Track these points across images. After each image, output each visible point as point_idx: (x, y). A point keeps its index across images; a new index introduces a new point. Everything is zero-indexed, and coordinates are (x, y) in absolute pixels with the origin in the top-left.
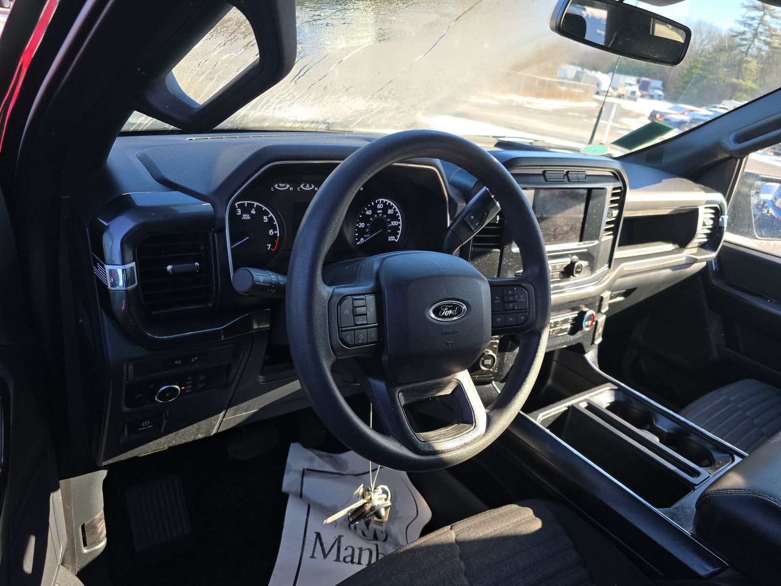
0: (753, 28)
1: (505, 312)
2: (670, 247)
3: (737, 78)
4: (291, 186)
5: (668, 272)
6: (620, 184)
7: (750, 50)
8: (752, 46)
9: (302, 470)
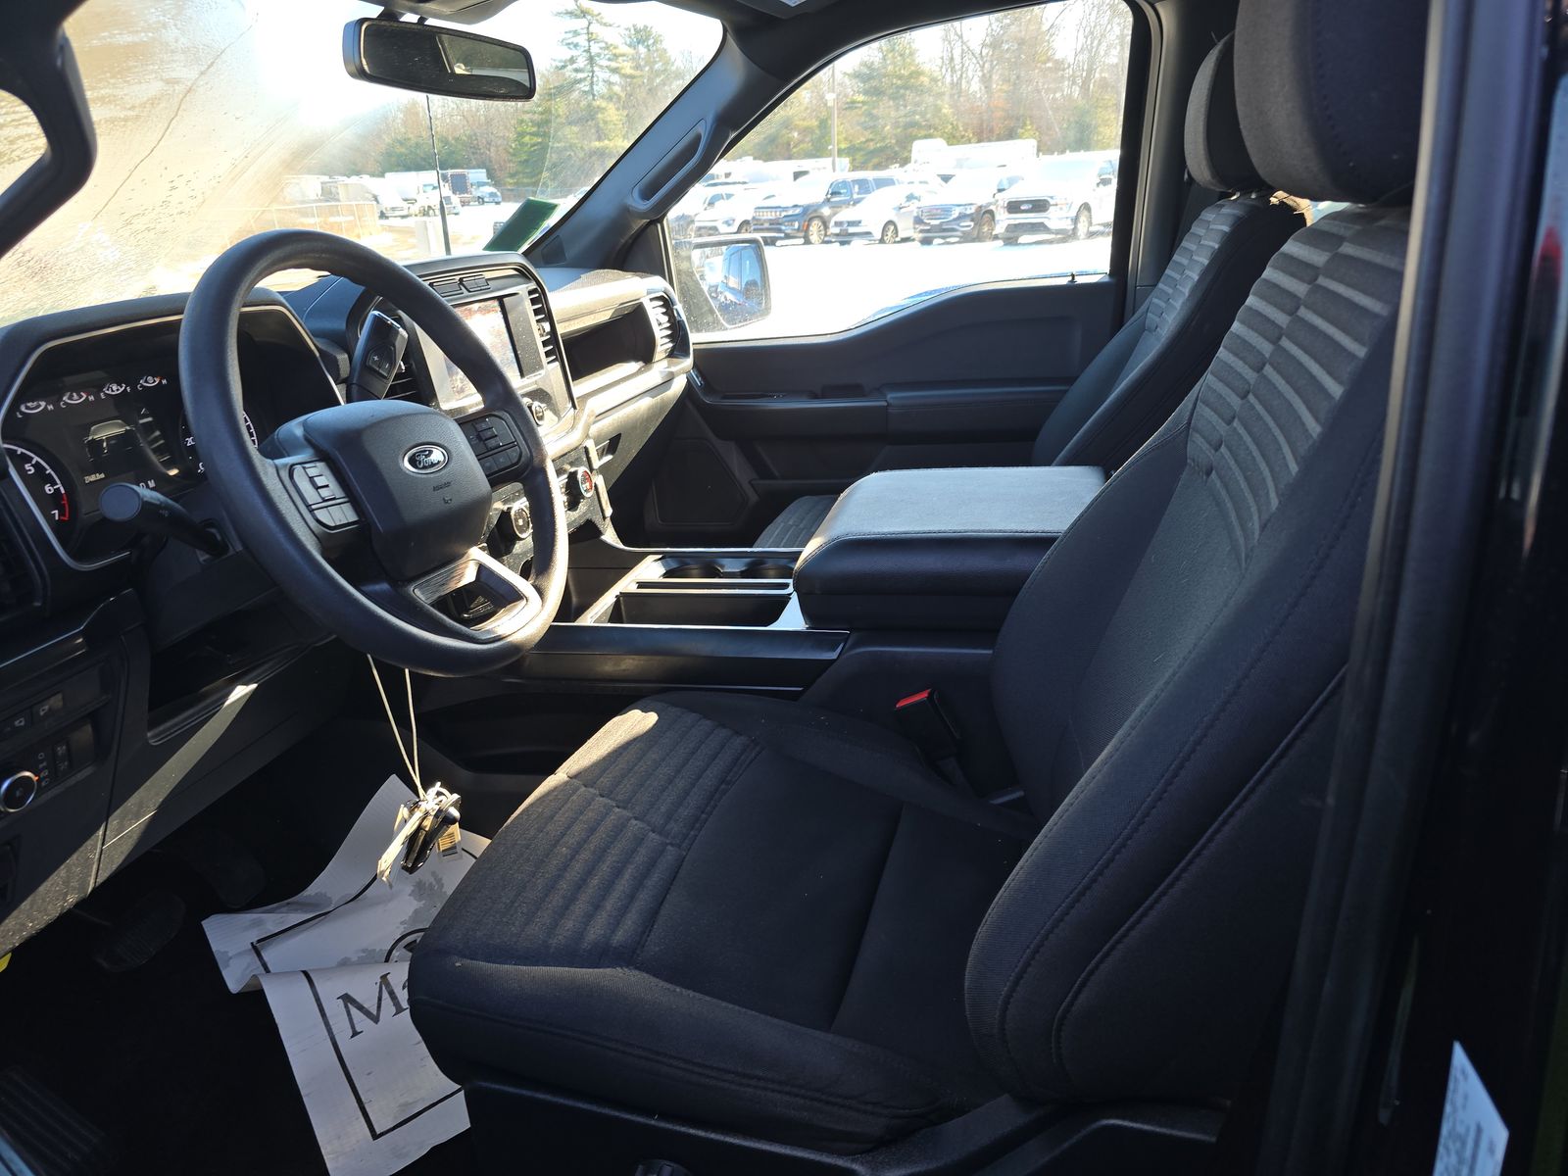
0: (583, 49)
1: (491, 453)
2: (633, 366)
3: (599, 139)
4: (48, 403)
5: (646, 403)
6: (533, 286)
7: (595, 87)
8: (595, 79)
9: (250, 947)
